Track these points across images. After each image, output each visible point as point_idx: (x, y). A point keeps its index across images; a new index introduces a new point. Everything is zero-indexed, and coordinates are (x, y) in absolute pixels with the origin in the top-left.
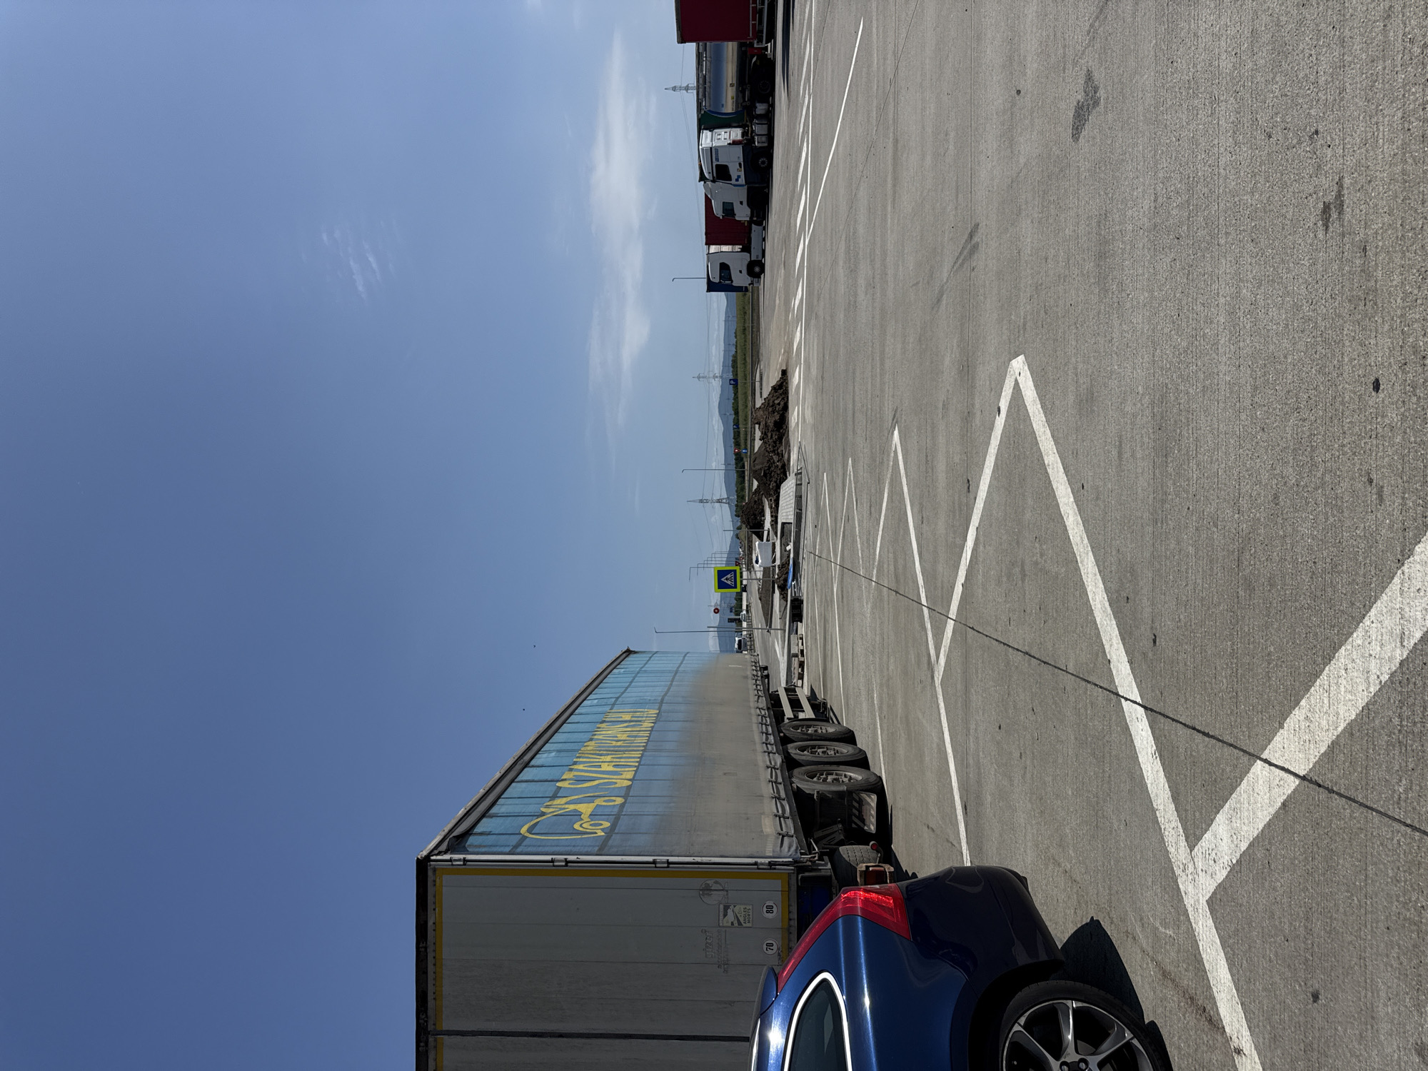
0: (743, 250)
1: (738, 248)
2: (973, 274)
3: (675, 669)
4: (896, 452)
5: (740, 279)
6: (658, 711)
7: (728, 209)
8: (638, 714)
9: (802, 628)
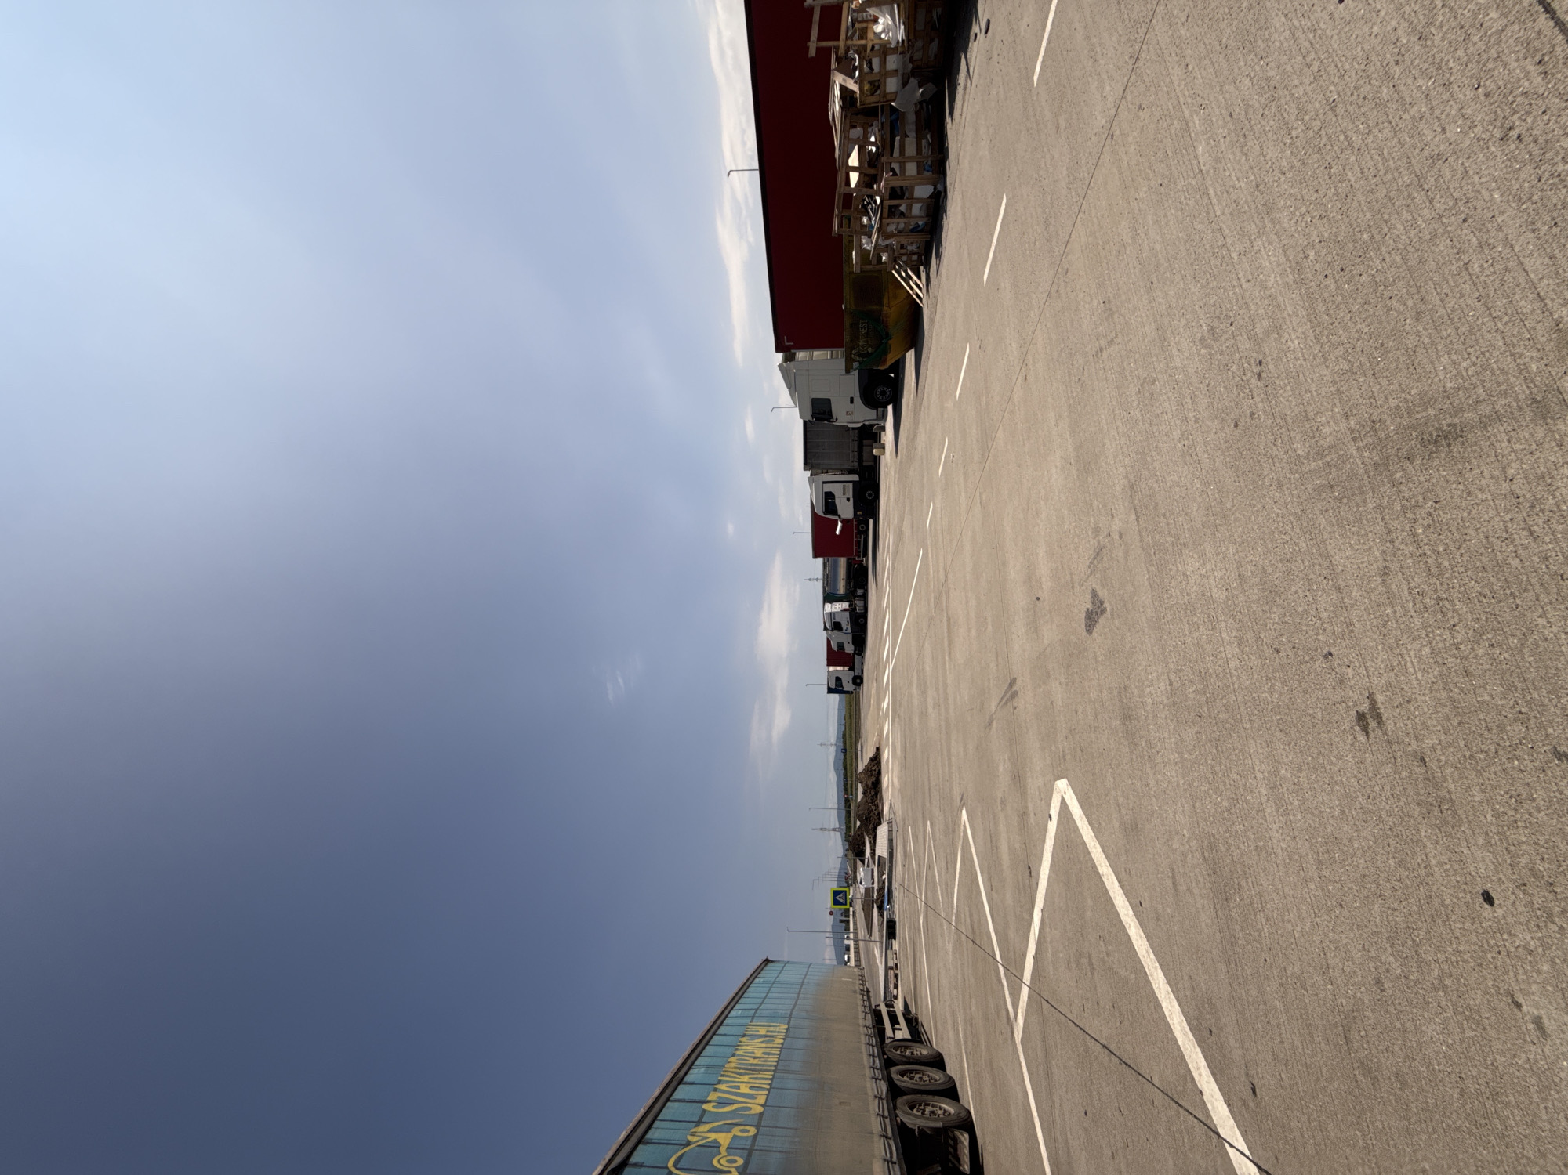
0: (849, 670)
1: (846, 668)
2: (1015, 711)
3: (801, 981)
4: (965, 826)
5: (848, 686)
6: (786, 1027)
7: (841, 646)
8: (771, 1029)
9: (895, 944)
